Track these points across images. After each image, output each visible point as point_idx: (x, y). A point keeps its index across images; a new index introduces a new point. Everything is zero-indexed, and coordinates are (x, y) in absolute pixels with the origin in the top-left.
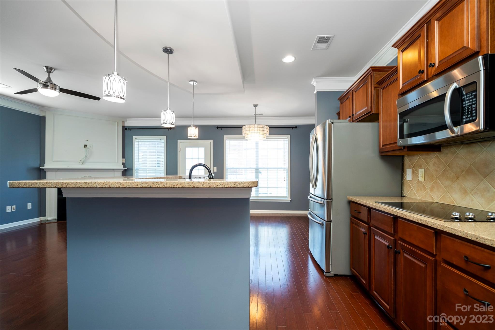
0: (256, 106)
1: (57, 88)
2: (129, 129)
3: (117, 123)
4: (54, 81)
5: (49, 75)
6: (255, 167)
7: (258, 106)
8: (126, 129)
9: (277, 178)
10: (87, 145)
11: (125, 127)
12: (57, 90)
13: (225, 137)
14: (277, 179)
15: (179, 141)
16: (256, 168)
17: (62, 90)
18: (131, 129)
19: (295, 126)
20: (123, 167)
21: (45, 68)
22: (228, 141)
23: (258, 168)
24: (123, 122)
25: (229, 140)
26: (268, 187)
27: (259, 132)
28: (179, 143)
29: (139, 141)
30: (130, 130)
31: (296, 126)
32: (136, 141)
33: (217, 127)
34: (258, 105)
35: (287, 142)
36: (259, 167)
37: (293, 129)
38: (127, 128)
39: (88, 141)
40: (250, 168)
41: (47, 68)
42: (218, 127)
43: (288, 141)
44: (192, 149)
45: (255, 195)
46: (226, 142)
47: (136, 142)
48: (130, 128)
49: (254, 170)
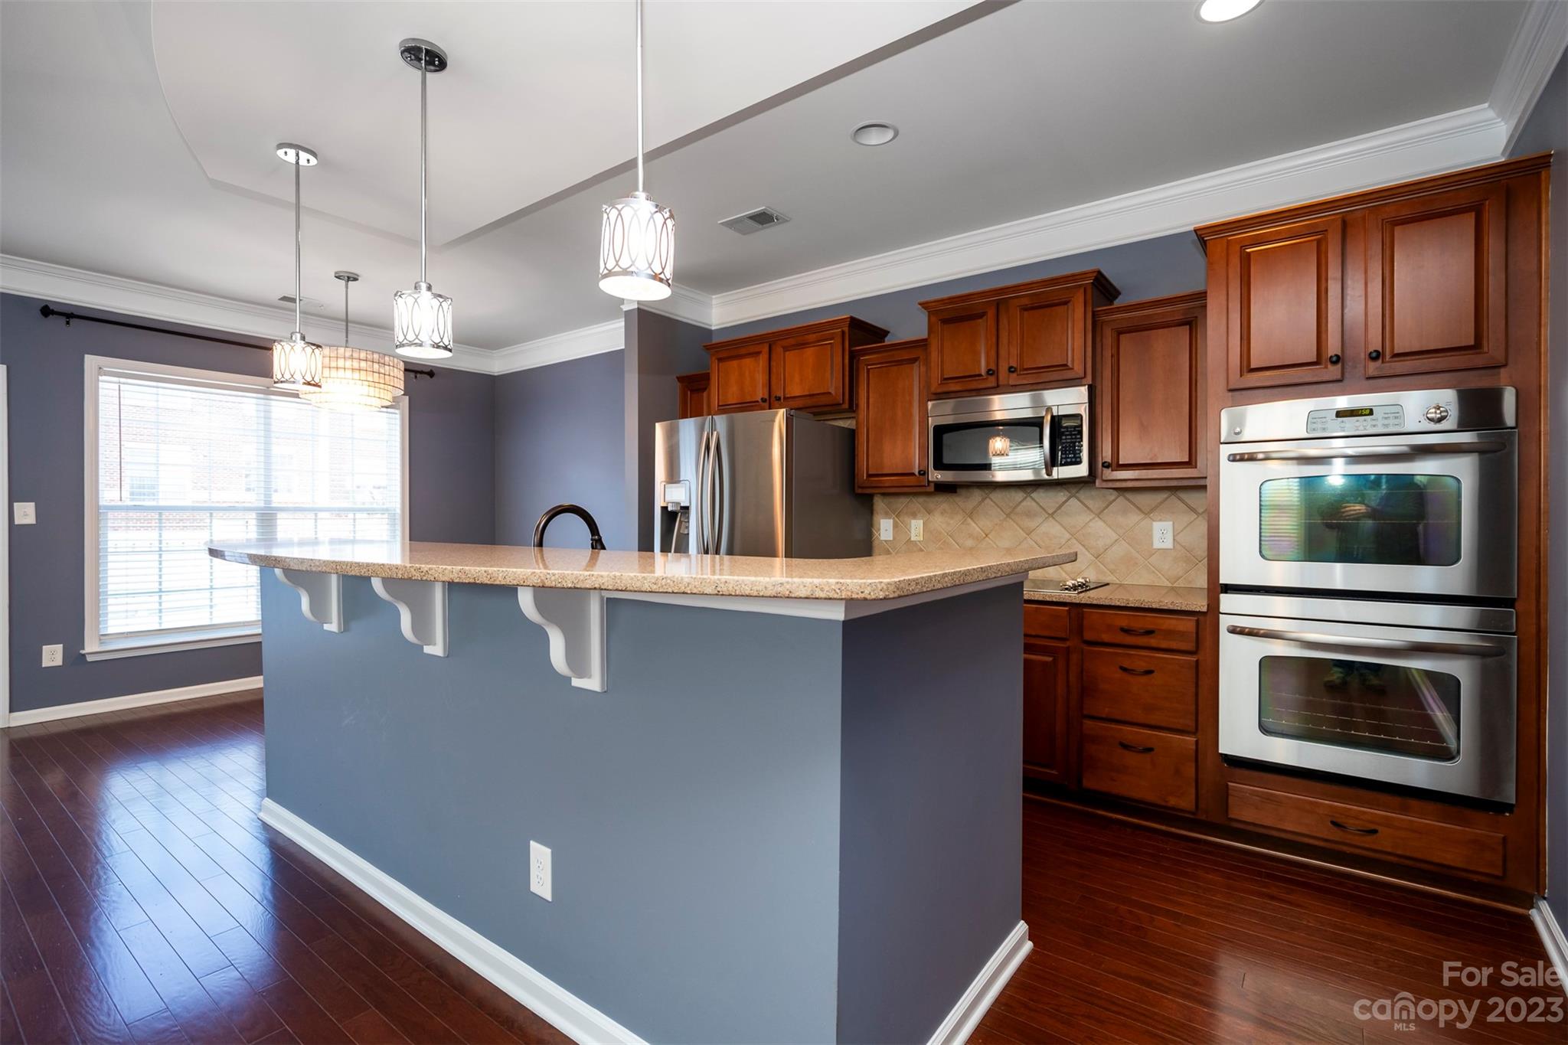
7: (357, 280)
19: (428, 370)
22: (116, 383)
25: (119, 380)
27: (370, 379)
31: (431, 371)
34: (358, 276)
35: (396, 419)
37: (416, 377)
43: (398, 416)
49: (254, 512)
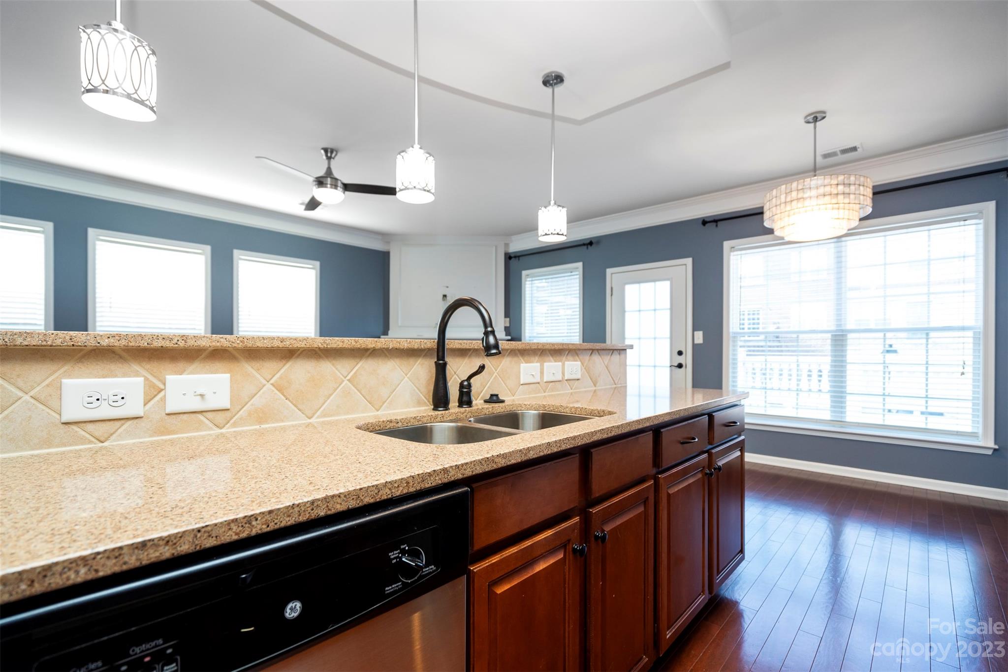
0: (816, 118)
1: (339, 184)
2: (515, 257)
3: (494, 247)
4: (336, 174)
5: (329, 164)
6: (833, 328)
7: (824, 118)
8: (510, 258)
9: (927, 363)
10: (447, 295)
11: (508, 253)
12: (339, 188)
13: (727, 244)
14: (927, 368)
15: (609, 271)
16: (837, 331)
17: (347, 187)
18: (519, 257)
20: (506, 335)
21: (323, 152)
22: (737, 255)
23: (842, 331)
24: (507, 245)
25: (739, 252)
26: (884, 395)
28: (610, 275)
29: (532, 281)
30: (517, 258)
32: (528, 279)
33: (704, 222)
34: (824, 112)
36: (849, 326)
38: (512, 255)
39: (447, 287)
40: (814, 330)
41: (326, 150)
42: (706, 220)
44: (640, 287)
45: (832, 416)
46: (732, 258)
47: (527, 283)
48: (519, 254)
49: (829, 335)
